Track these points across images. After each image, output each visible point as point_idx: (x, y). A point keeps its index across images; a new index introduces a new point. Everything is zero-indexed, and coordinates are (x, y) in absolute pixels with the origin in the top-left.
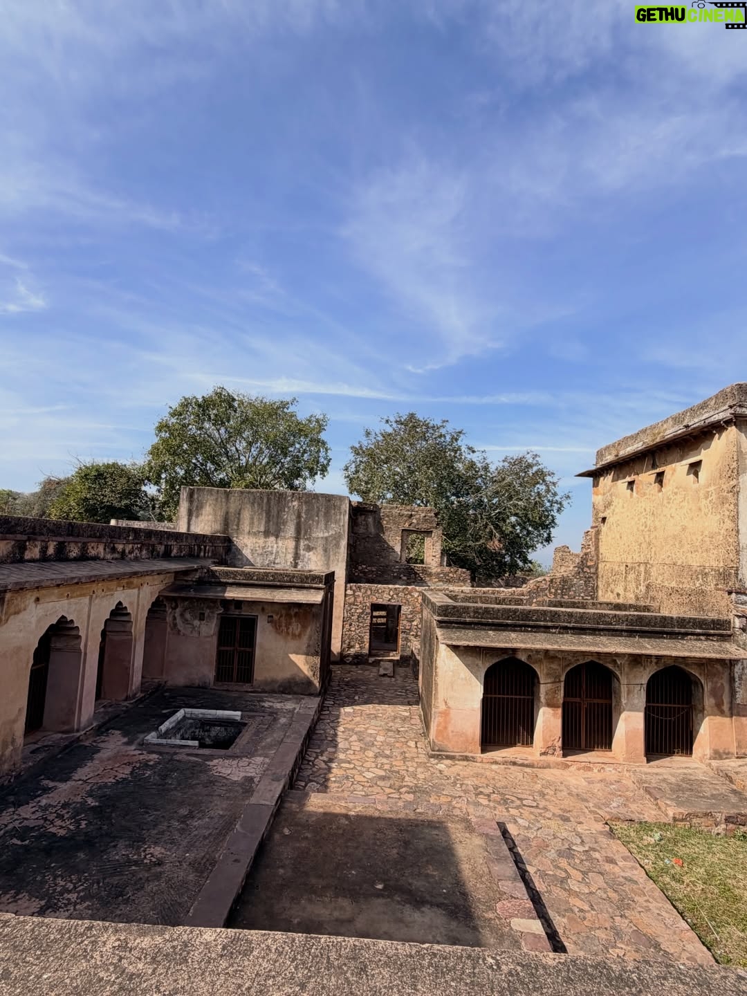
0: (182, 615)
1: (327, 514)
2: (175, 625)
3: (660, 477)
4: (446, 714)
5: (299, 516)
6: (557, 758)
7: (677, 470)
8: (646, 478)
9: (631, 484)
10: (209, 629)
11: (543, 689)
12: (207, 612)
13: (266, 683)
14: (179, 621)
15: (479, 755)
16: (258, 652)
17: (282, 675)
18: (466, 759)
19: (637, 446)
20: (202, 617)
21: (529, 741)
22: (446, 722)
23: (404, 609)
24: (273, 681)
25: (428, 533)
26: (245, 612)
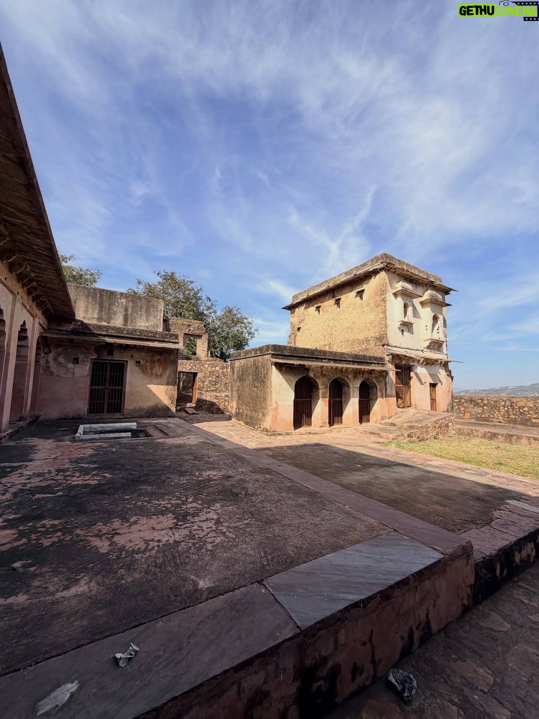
0: (55, 359)
1: (147, 310)
2: (48, 368)
3: (338, 302)
4: (276, 409)
5: (126, 310)
6: (327, 428)
7: (349, 297)
8: (329, 303)
9: (318, 308)
10: (83, 371)
11: (321, 392)
12: (81, 357)
13: (134, 411)
14: (52, 364)
15: (293, 431)
16: (128, 388)
17: (147, 404)
18: (288, 434)
19: (324, 288)
20: (76, 361)
21: (310, 424)
22: (277, 414)
23: (199, 375)
24: (141, 409)
25: (200, 336)
26: (117, 357)
